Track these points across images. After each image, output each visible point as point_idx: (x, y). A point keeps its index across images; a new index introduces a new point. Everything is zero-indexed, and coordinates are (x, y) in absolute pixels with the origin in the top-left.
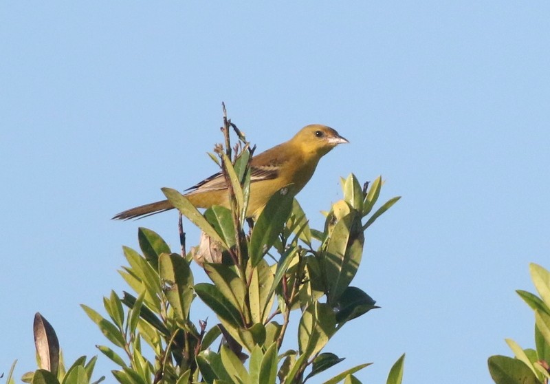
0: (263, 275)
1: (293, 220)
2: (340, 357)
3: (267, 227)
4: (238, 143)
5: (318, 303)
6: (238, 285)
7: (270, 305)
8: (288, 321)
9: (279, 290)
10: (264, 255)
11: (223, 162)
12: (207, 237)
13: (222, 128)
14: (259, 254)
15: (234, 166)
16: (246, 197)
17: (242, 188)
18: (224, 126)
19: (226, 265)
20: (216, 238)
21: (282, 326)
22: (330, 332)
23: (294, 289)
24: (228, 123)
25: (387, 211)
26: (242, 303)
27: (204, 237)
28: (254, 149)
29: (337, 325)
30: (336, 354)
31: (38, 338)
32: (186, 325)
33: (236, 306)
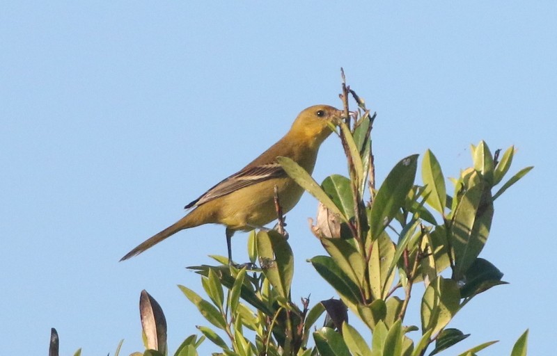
0: (384, 247)
1: (415, 191)
2: (465, 333)
3: (388, 199)
4: (357, 110)
5: (441, 277)
6: (357, 260)
7: (391, 279)
8: (410, 297)
9: (400, 263)
10: (384, 227)
11: (341, 131)
12: (324, 208)
13: (340, 95)
14: (380, 227)
15: (352, 135)
16: (366, 167)
17: (361, 158)
18: (342, 93)
19: (344, 239)
20: (335, 209)
21: (403, 301)
22: (454, 308)
23: (416, 262)
24: (347, 90)
25: (519, 181)
26: (361, 277)
27: (322, 208)
28: (375, 116)
29: (462, 300)
30: (460, 330)
31: (145, 317)
32: (287, 304)
33: (355, 281)
